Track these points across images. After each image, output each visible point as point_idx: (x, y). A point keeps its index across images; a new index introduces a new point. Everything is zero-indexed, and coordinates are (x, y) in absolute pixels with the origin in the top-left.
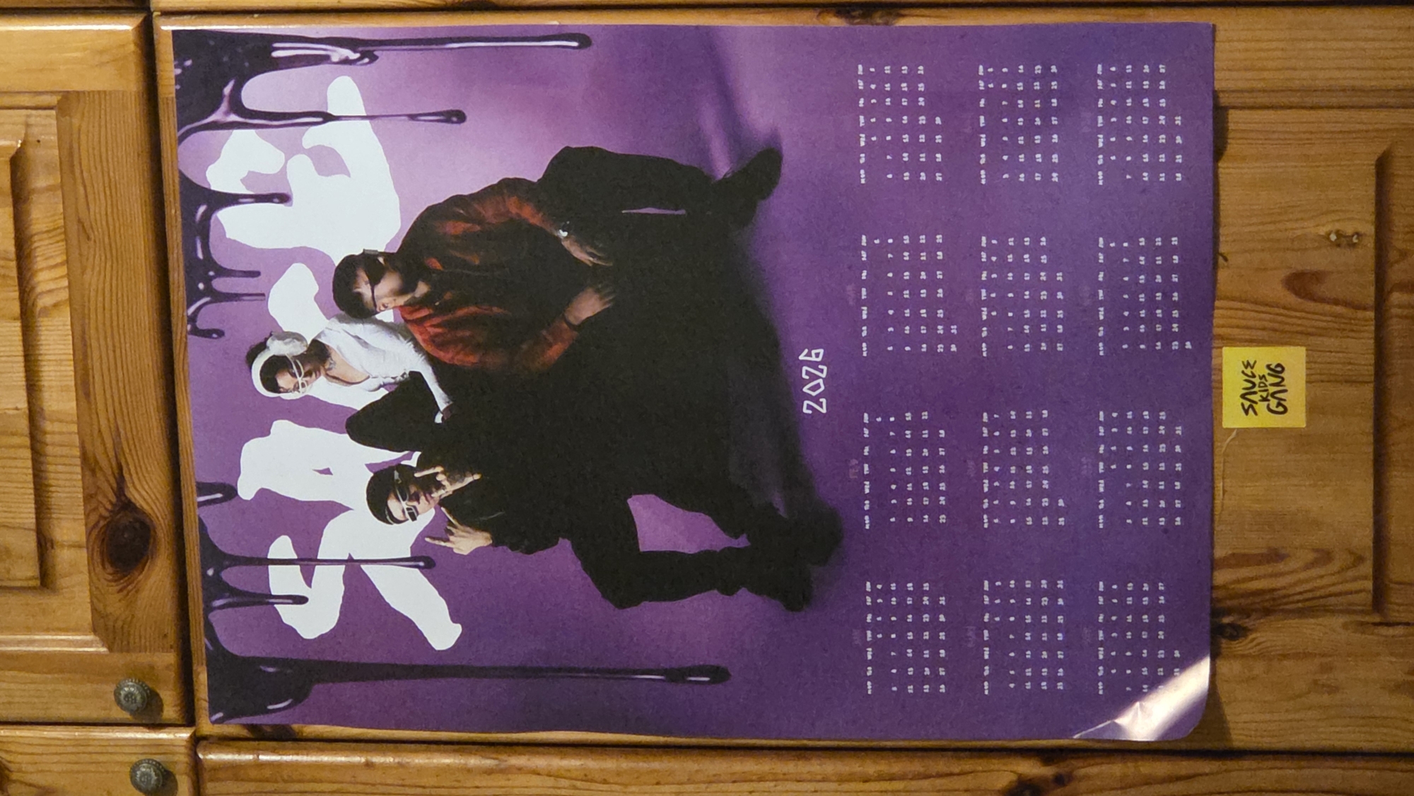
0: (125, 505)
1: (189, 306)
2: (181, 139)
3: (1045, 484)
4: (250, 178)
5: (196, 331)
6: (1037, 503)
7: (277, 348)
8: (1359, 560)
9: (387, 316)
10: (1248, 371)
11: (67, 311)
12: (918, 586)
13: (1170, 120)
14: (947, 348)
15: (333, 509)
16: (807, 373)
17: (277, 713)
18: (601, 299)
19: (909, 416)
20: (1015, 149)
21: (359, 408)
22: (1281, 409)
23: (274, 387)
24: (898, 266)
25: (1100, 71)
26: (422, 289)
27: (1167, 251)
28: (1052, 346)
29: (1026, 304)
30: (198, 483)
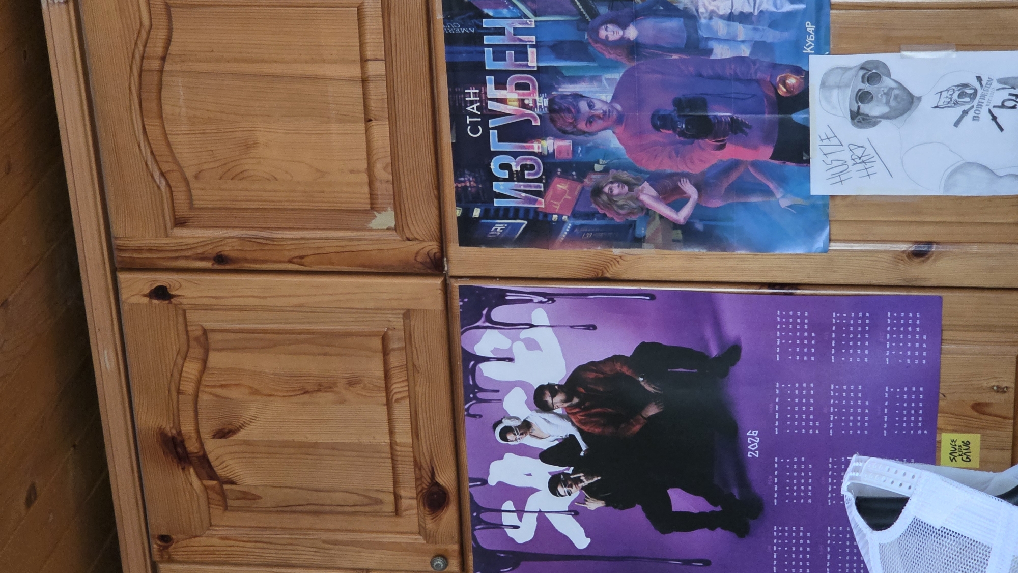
0: (435, 484)
1: (466, 404)
2: (462, 333)
4: (495, 350)
5: (469, 415)
7: (506, 423)
9: (559, 411)
10: (953, 444)
11: (407, 401)
12: (798, 529)
13: (921, 337)
14: (814, 432)
15: (533, 490)
16: (750, 440)
17: (505, 572)
18: (658, 407)
19: (795, 459)
20: (848, 347)
21: (545, 449)
22: (968, 460)
23: (506, 440)
24: (793, 396)
25: (889, 315)
26: (576, 400)
27: (918, 393)
28: (862, 431)
29: (851, 414)
30: (470, 478)
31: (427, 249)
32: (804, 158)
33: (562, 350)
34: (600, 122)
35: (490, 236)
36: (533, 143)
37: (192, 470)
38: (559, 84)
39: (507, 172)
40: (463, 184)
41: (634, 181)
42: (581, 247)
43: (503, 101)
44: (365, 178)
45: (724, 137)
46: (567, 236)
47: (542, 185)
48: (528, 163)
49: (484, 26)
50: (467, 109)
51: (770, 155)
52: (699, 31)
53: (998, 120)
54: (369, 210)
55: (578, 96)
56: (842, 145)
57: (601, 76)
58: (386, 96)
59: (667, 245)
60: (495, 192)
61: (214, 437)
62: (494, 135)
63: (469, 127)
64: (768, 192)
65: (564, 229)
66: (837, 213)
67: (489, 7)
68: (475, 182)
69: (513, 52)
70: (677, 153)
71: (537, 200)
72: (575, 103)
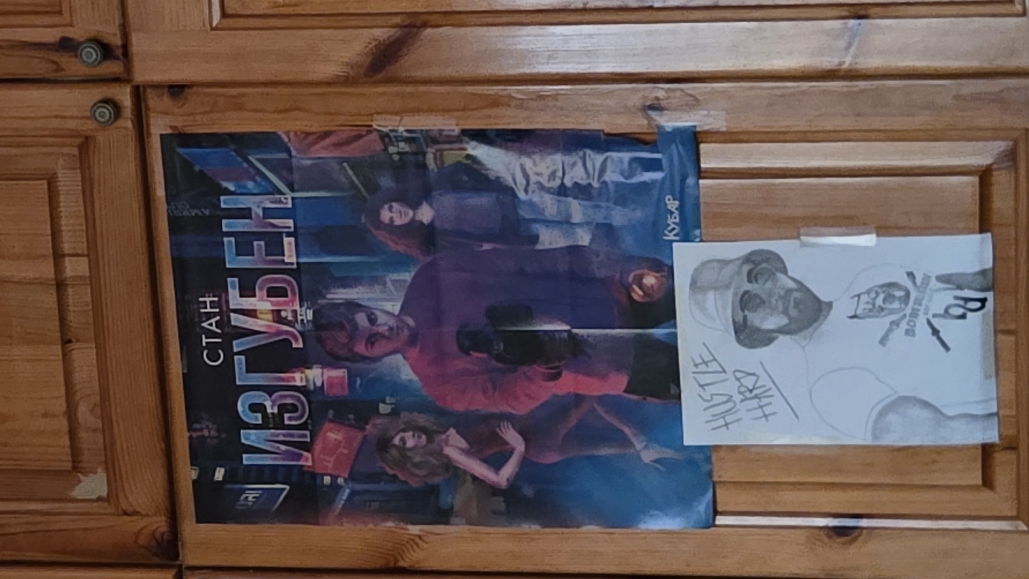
31: (152, 528)
34: (385, 342)
35: (240, 508)
36: (293, 372)
38: (327, 288)
39: (259, 415)
40: (199, 434)
41: (435, 428)
42: (365, 523)
43: (251, 313)
44: (64, 424)
45: (559, 361)
46: (344, 505)
47: (307, 433)
48: (289, 401)
49: (223, 206)
50: (205, 325)
51: (624, 387)
52: (519, 211)
53: (942, 335)
54: (70, 472)
55: (353, 306)
56: (724, 371)
57: (385, 277)
58: (90, 307)
59: (486, 518)
60: (244, 445)
62: (240, 361)
63: (205, 353)
64: (624, 441)
65: (339, 497)
66: (723, 471)
67: (228, 180)
68: (218, 431)
69: (262, 243)
70: (494, 386)
71: (301, 455)
72: (350, 317)
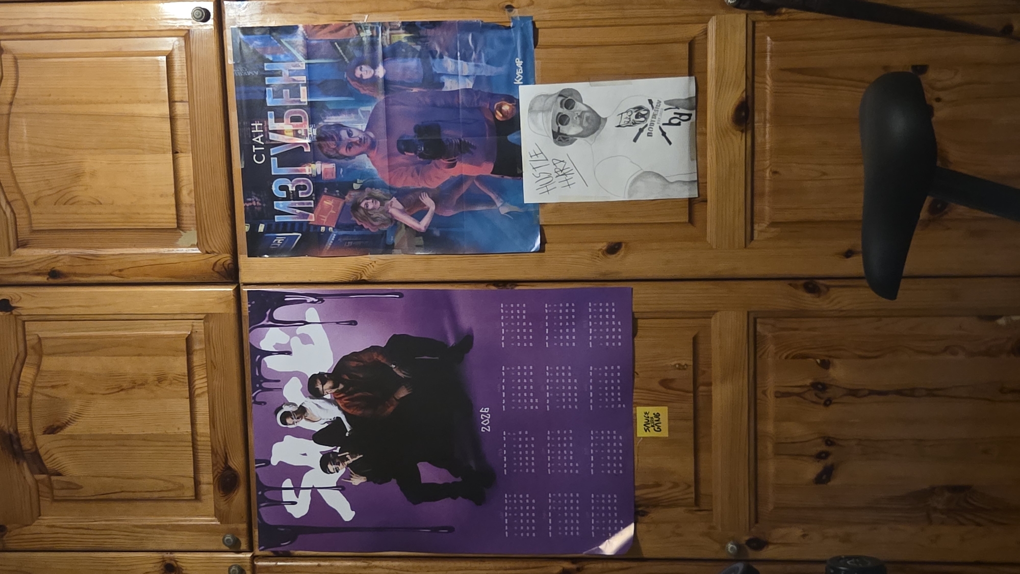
0: (228, 468)
1: (253, 393)
2: (250, 331)
3: (571, 458)
5: (256, 403)
6: (568, 465)
7: (286, 408)
8: (689, 486)
10: (646, 416)
11: (207, 394)
12: (525, 496)
13: (617, 323)
14: (534, 408)
15: (308, 469)
16: (483, 417)
17: (285, 546)
18: (408, 390)
20: (559, 334)
21: (317, 430)
22: (659, 430)
23: (285, 423)
24: (516, 377)
25: (590, 305)
26: (341, 386)
27: (616, 371)
28: (573, 407)
29: (563, 391)
30: (256, 460)
31: (222, 261)
32: (518, 172)
33: (330, 342)
34: (357, 147)
35: (272, 247)
36: (305, 166)
37: (25, 465)
38: (324, 115)
39: (285, 192)
40: (250, 204)
41: (386, 198)
43: (281, 132)
44: (173, 201)
45: (455, 157)
46: (332, 244)
47: (312, 202)
48: (302, 184)
49: (266, 69)
51: (491, 171)
52: (434, 70)
53: (667, 135)
54: (176, 229)
55: (339, 126)
56: (547, 160)
57: (357, 109)
58: (189, 133)
59: (411, 250)
60: (276, 210)
61: (45, 433)
62: (274, 161)
63: (255, 155)
64: (491, 202)
65: (329, 239)
67: (269, 54)
68: (260, 202)
69: (288, 90)
70: (418, 172)
71: (308, 215)
72: (337, 132)
